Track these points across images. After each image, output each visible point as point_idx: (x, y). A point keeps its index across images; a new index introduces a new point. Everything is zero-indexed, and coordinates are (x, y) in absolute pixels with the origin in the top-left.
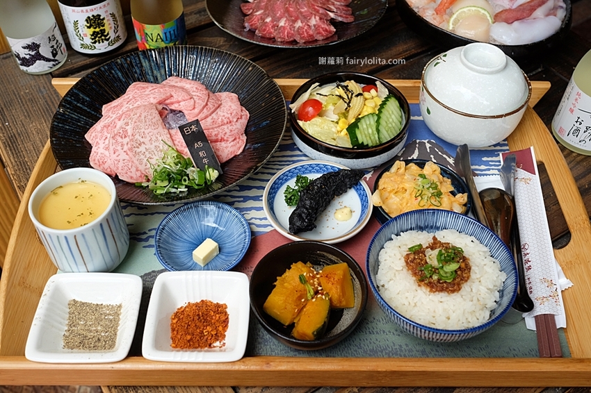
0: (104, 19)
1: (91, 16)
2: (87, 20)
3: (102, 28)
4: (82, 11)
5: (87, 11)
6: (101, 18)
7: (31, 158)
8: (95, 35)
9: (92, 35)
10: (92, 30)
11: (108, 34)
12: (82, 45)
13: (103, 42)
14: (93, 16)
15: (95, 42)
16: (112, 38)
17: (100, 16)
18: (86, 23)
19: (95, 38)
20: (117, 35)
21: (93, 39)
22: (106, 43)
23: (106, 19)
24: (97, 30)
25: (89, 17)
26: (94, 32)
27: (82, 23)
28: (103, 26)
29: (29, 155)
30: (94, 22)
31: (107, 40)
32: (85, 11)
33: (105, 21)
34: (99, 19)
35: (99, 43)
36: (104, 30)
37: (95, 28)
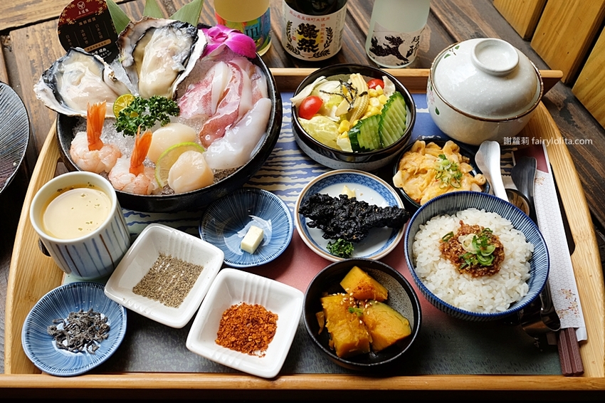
0: (318, 31)
1: (305, 24)
2: (300, 26)
3: (312, 38)
4: (299, 16)
5: (303, 18)
6: (316, 29)
8: (302, 42)
9: (300, 41)
10: (302, 37)
11: (317, 46)
12: (288, 45)
13: (309, 52)
14: (308, 25)
15: (301, 49)
16: (320, 51)
17: (315, 27)
18: (298, 28)
19: (302, 45)
20: (327, 49)
21: (300, 45)
22: (312, 53)
23: (320, 32)
24: (307, 39)
25: (303, 24)
26: (303, 39)
27: (295, 26)
28: (315, 37)
30: (307, 31)
31: (314, 51)
32: (301, 17)
33: (318, 33)
34: (313, 29)
35: (305, 51)
36: (315, 41)
37: (306, 37)
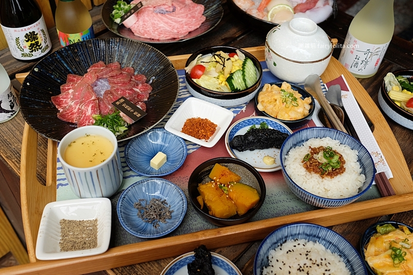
0: (37, 34)
1: (28, 33)
2: (25, 36)
3: (36, 41)
4: (22, 30)
5: (25, 30)
6: (35, 33)
7: (8, 137)
8: (32, 46)
9: (30, 47)
10: (30, 43)
11: (41, 44)
12: (23, 54)
13: (38, 50)
14: (30, 33)
15: (32, 51)
16: (43, 47)
17: (34, 32)
18: (25, 38)
19: (32, 48)
20: (46, 44)
21: (30, 49)
22: (40, 50)
23: (39, 34)
24: (33, 42)
25: (27, 34)
26: (31, 44)
27: (22, 38)
28: (37, 39)
29: (6, 134)
30: (31, 37)
31: (41, 48)
32: (24, 30)
33: (38, 36)
34: (34, 34)
35: (35, 51)
36: (38, 42)
37: (32, 41)
